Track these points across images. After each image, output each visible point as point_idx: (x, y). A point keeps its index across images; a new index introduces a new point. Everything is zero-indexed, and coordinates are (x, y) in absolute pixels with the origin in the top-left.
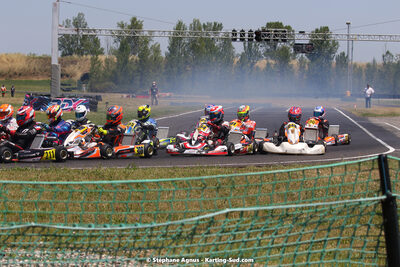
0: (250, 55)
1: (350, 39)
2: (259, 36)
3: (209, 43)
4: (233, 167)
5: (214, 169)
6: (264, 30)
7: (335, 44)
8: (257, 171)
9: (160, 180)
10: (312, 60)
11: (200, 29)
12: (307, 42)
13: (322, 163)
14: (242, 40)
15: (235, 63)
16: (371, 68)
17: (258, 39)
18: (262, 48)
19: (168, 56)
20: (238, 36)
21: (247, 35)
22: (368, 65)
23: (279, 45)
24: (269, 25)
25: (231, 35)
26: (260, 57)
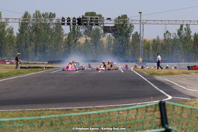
0: (74, 34)
1: (142, 23)
2: (80, 21)
3: (46, 26)
4: (63, 110)
5: (50, 112)
6: (83, 17)
7: (132, 26)
8: (79, 112)
9: (13, 119)
10: (116, 38)
11: (40, 17)
12: (113, 25)
13: (123, 107)
14: (68, 24)
15: (64, 40)
16: (156, 43)
17: (79, 23)
18: (82, 30)
19: (19, 35)
20: (66, 22)
21: (71, 21)
22: (154, 41)
23: (94, 27)
24: (87, 14)
25: (61, 21)
26: (81, 36)
